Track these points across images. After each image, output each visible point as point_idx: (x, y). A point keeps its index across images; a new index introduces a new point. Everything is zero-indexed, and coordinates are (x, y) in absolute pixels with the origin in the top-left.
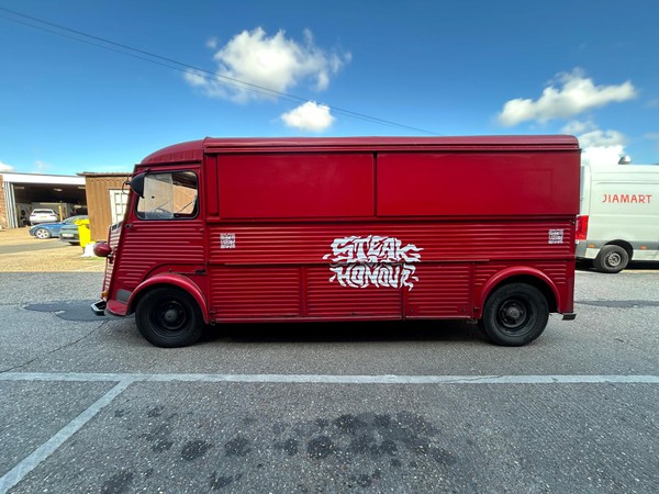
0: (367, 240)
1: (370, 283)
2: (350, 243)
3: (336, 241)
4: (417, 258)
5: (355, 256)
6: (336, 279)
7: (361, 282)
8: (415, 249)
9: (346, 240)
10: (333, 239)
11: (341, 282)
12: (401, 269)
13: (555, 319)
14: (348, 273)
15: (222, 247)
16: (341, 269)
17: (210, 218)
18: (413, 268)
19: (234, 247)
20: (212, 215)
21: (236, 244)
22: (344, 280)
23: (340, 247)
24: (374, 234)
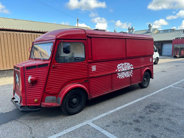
0: (124, 64)
1: (125, 77)
2: (121, 65)
3: (118, 65)
4: (132, 68)
5: (122, 69)
6: (118, 77)
7: (123, 77)
8: (132, 66)
9: (120, 65)
10: (117, 65)
11: (119, 77)
12: (130, 71)
13: (151, 79)
14: (121, 74)
15: (92, 71)
16: (119, 73)
17: (89, 61)
18: (132, 71)
19: (95, 70)
20: (89, 59)
21: (96, 69)
22: (120, 77)
23: (119, 67)
24: (125, 62)
